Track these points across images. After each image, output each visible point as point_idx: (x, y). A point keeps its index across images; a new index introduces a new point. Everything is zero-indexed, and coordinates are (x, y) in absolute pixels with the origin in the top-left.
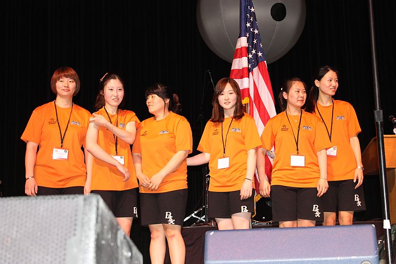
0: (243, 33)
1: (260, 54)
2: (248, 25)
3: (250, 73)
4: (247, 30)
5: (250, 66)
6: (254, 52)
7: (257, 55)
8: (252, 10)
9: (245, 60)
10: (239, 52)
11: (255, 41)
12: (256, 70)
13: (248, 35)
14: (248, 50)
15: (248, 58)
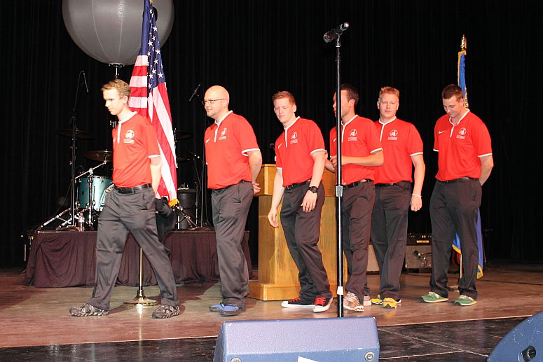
0: (144, 51)
1: (160, 75)
2: (150, 43)
3: (150, 94)
4: (148, 48)
5: (150, 86)
6: (154, 71)
7: (157, 76)
8: (155, 29)
9: (145, 78)
10: (138, 70)
11: (156, 62)
12: (155, 90)
13: (149, 54)
14: (148, 69)
15: (148, 77)
